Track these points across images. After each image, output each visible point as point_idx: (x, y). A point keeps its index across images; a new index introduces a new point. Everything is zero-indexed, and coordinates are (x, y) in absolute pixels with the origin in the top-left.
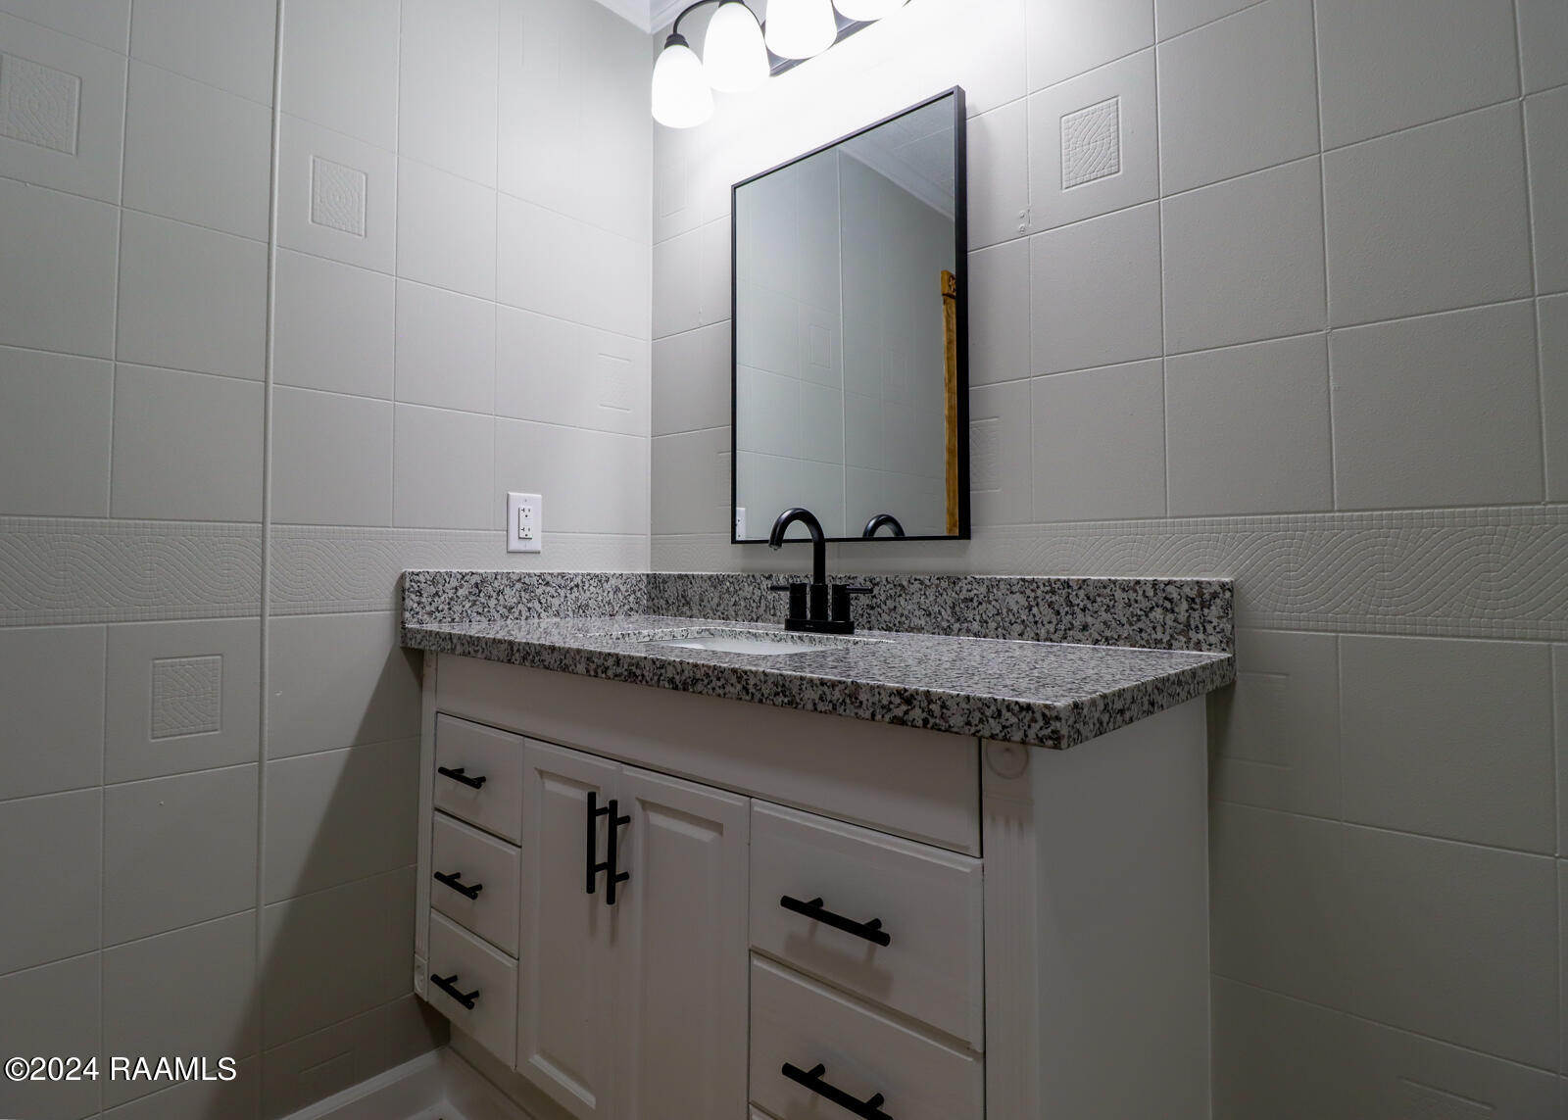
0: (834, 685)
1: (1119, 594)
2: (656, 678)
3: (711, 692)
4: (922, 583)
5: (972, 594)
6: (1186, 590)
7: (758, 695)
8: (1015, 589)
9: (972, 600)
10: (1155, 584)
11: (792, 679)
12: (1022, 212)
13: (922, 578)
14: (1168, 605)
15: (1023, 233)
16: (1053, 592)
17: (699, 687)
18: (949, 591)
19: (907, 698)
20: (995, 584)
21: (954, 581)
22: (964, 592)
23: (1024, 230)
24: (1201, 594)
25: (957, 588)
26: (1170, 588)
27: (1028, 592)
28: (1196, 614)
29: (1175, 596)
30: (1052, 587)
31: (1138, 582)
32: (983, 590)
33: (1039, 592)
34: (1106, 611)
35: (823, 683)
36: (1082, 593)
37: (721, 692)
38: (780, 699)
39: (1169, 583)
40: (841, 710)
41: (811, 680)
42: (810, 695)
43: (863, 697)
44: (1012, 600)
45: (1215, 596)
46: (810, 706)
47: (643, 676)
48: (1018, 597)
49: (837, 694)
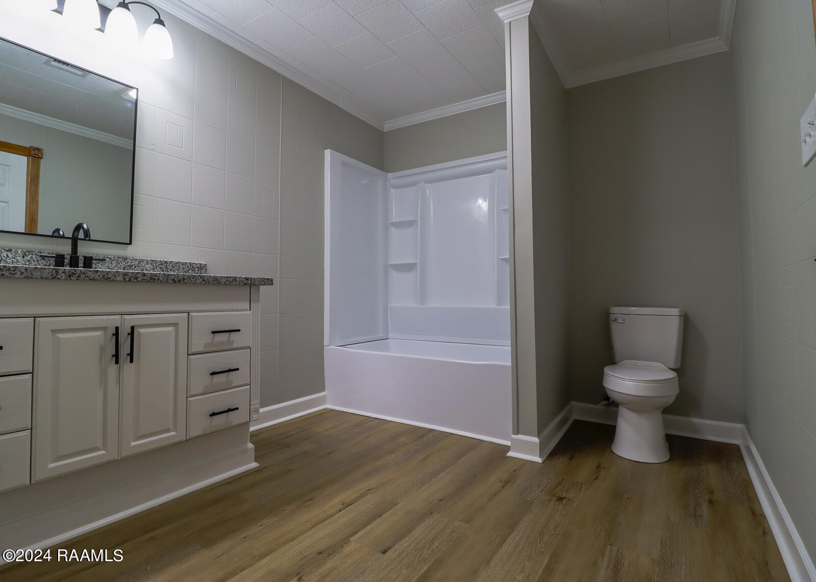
0: (230, 277)
1: (181, 266)
2: (165, 279)
3: (190, 282)
4: (110, 259)
5: (132, 264)
6: (198, 265)
7: (208, 282)
8: (149, 263)
9: (132, 266)
10: (190, 263)
11: (218, 277)
12: (152, 143)
13: (110, 257)
14: (193, 269)
15: (152, 150)
16: (162, 264)
17: (186, 281)
18: (123, 262)
19: (247, 279)
20: (141, 261)
21: (125, 259)
22: (129, 263)
23: (153, 149)
24: (201, 266)
25: (126, 262)
26: (194, 265)
27: (153, 264)
28: (199, 271)
29: (195, 266)
30: (161, 263)
31: (186, 263)
32: (137, 262)
33: (157, 264)
34: (177, 270)
35: (227, 277)
36: (170, 265)
37: (195, 282)
38: (214, 282)
39: (194, 263)
40: (232, 283)
41: (224, 277)
42: (224, 280)
43: (237, 279)
44: (147, 266)
45: (204, 267)
46: (224, 283)
47: (159, 279)
48: (150, 265)
49: (231, 279)
